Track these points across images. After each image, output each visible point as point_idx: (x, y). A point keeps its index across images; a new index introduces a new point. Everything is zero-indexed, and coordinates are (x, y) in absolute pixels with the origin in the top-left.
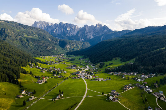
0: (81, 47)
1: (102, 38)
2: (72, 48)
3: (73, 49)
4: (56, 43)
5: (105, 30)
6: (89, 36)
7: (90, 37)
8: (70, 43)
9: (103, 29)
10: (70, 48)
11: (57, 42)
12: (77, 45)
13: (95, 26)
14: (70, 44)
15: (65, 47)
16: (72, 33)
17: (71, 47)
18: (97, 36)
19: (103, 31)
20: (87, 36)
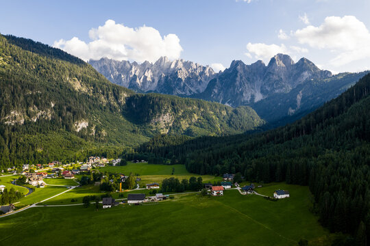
0: (226, 125)
1: (299, 97)
2: (184, 125)
3: (188, 132)
4: (109, 104)
5: (306, 74)
6: (249, 94)
7: (253, 97)
8: (173, 104)
9: (295, 72)
10: (176, 127)
11: (117, 98)
12: (205, 115)
13: (266, 65)
14: (175, 111)
15: (149, 121)
16: (192, 86)
17: (177, 120)
18: (277, 91)
19: (299, 75)
20: (241, 93)
